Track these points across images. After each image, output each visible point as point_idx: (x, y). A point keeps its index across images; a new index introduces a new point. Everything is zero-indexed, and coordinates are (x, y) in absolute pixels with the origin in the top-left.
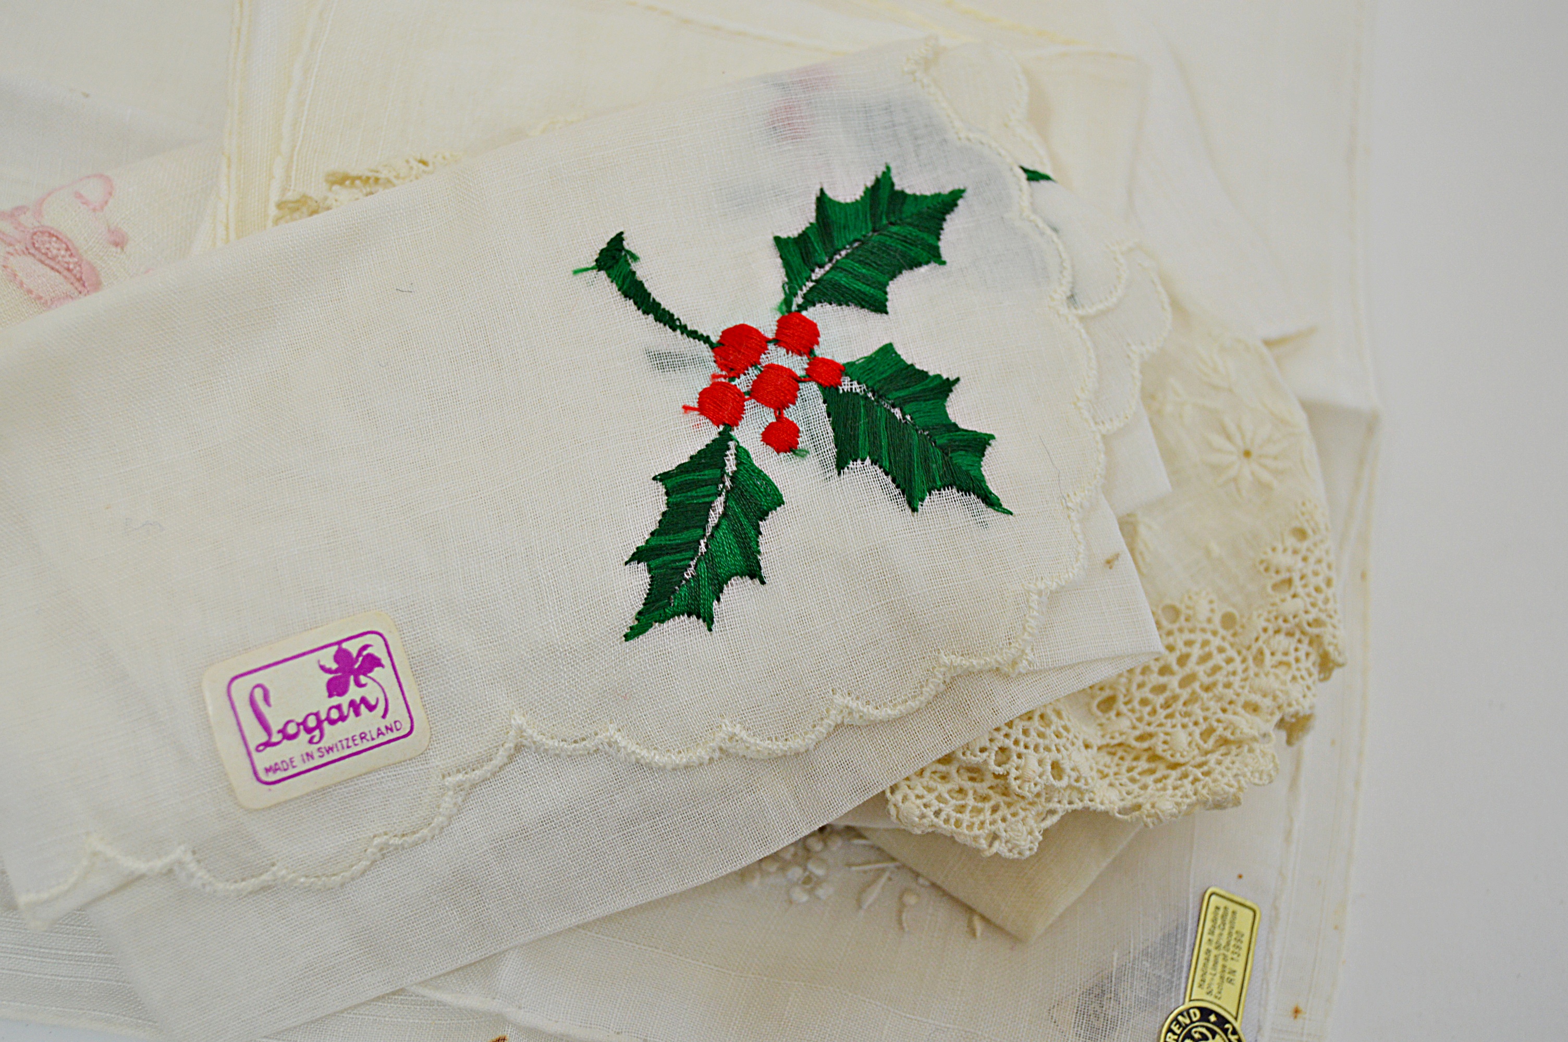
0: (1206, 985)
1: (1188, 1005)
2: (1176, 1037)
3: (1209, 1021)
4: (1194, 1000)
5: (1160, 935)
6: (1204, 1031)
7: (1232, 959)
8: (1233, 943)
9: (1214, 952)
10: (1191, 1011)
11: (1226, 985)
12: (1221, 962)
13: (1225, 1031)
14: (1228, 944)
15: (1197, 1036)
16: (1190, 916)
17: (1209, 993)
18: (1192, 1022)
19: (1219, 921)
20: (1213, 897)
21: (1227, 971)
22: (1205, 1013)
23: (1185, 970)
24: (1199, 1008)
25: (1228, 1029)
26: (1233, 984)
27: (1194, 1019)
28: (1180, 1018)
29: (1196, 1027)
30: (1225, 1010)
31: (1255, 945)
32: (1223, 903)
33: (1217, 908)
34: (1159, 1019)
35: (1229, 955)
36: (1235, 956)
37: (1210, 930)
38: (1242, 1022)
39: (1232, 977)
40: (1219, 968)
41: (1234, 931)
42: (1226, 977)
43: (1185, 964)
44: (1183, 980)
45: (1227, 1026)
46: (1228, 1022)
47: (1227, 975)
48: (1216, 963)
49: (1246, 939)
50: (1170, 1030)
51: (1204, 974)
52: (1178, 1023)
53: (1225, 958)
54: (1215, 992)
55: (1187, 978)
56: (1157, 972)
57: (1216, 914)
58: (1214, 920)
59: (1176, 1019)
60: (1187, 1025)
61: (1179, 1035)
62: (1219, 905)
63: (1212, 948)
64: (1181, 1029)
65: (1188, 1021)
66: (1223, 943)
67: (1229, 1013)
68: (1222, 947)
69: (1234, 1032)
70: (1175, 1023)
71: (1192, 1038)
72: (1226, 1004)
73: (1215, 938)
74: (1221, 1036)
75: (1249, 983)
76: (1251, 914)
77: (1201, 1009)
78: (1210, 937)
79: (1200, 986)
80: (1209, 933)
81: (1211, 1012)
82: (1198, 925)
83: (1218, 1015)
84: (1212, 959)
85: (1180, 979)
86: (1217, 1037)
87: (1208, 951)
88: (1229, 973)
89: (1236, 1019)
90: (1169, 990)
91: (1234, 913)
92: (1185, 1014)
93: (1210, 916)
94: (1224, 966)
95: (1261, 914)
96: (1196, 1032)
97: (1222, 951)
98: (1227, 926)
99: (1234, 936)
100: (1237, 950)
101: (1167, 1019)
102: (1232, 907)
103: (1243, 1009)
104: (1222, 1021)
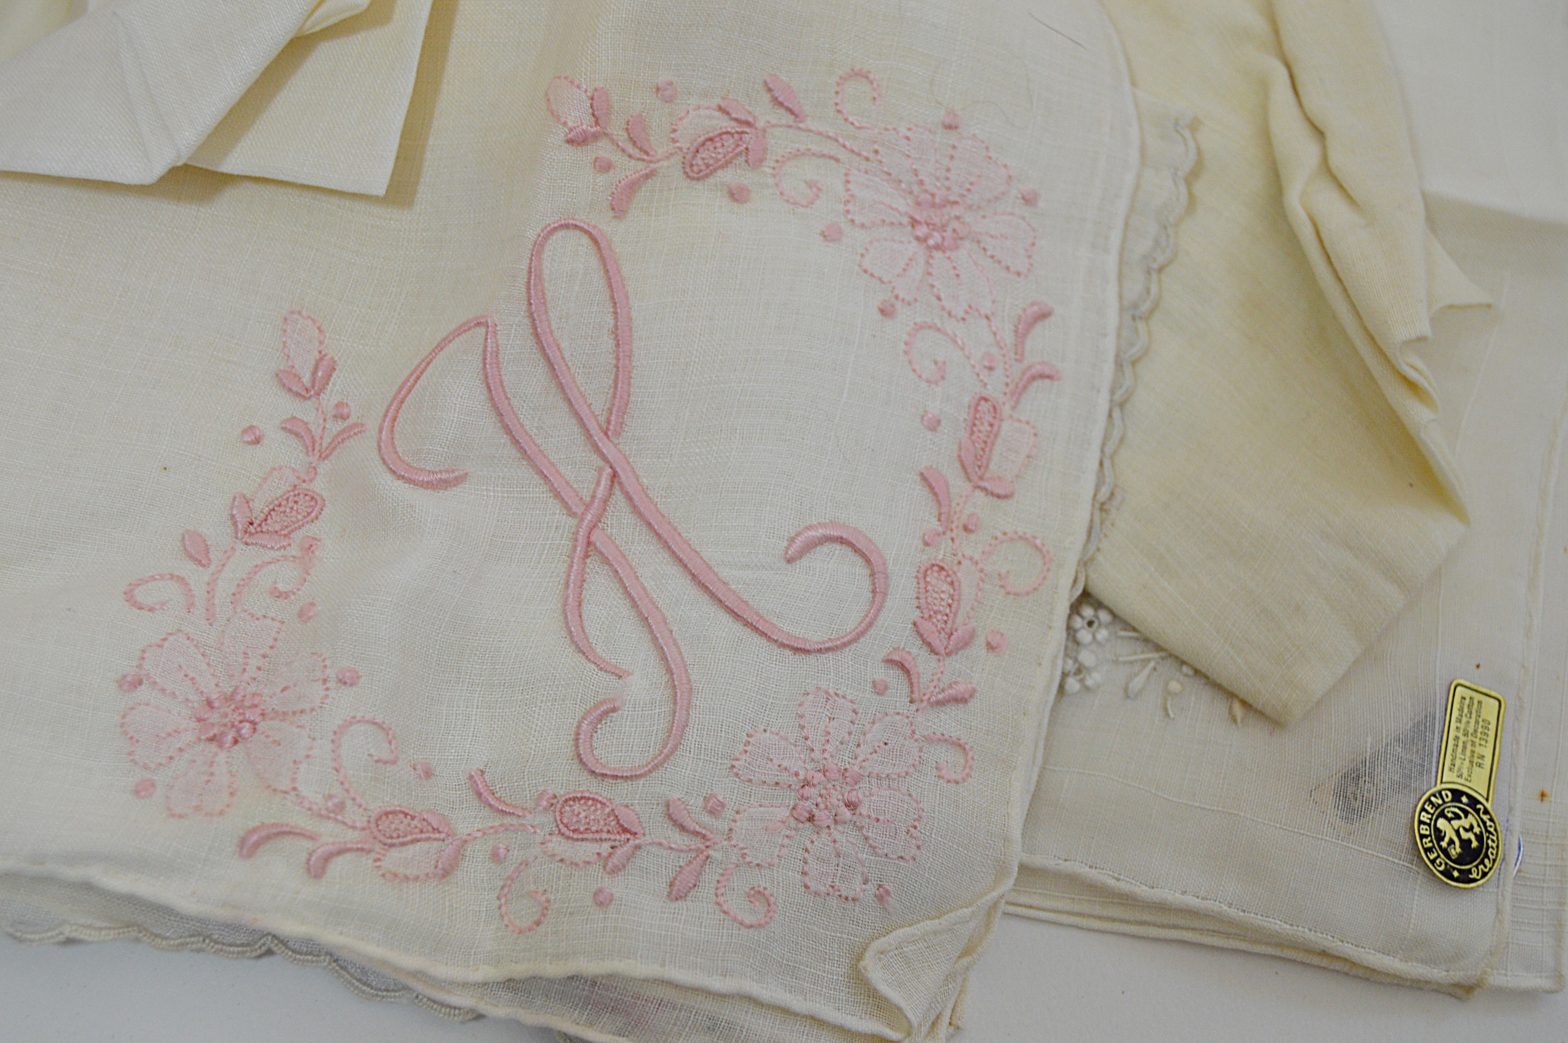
0: (1456, 768)
1: (1439, 787)
2: (1430, 816)
3: (1461, 802)
4: (1445, 783)
5: (1410, 724)
6: (1457, 810)
7: (1480, 745)
8: (1480, 730)
9: (1462, 739)
10: (1443, 793)
11: (1476, 769)
12: (1469, 747)
13: (1478, 811)
14: (1476, 731)
15: (1450, 815)
16: (1438, 705)
17: (1460, 776)
18: (1444, 802)
19: (1466, 710)
20: (1459, 689)
21: (1476, 755)
22: (1457, 795)
23: (1435, 754)
24: (1450, 790)
25: (1480, 809)
26: (1483, 768)
27: (1446, 800)
28: (1433, 799)
29: (1449, 807)
30: (1476, 792)
31: (1501, 733)
32: (1469, 693)
33: (1464, 698)
34: (1412, 801)
35: (1477, 741)
36: (1483, 743)
37: (1457, 718)
38: (1492, 805)
39: (1480, 761)
40: (1468, 753)
41: (1481, 720)
42: (1475, 762)
43: (1435, 750)
44: (1434, 764)
45: (1479, 806)
46: (1480, 803)
47: (1476, 760)
48: (1464, 748)
49: (1493, 727)
50: (1423, 809)
51: (1454, 759)
52: (1431, 803)
53: (1473, 744)
54: (1465, 775)
55: (1438, 763)
56: (1409, 756)
57: (1462, 703)
58: (1461, 710)
59: (1429, 800)
60: (1439, 806)
61: (1432, 815)
62: (1464, 695)
63: (1460, 735)
64: (1434, 809)
65: (1440, 802)
66: (1471, 730)
67: (1480, 794)
68: (1470, 735)
69: (1486, 812)
70: (1427, 803)
71: (1446, 817)
72: (1477, 786)
73: (1462, 726)
74: (1473, 815)
75: (1497, 767)
76: (1497, 703)
77: (1453, 791)
78: (1459, 725)
79: (1450, 770)
80: (1457, 722)
81: (1462, 793)
82: (1446, 714)
83: (1468, 796)
84: (1461, 744)
85: (1431, 763)
86: (1470, 816)
87: (1457, 738)
88: (1478, 758)
89: (1487, 800)
90: (1421, 774)
91: (1480, 702)
92: (1437, 795)
93: (1456, 706)
94: (1473, 752)
95: (1505, 704)
96: (1448, 812)
97: (1470, 738)
98: (1474, 715)
99: (1481, 723)
100: (1485, 737)
101: (1420, 799)
102: (1477, 697)
103: (1494, 790)
104: (1473, 802)
